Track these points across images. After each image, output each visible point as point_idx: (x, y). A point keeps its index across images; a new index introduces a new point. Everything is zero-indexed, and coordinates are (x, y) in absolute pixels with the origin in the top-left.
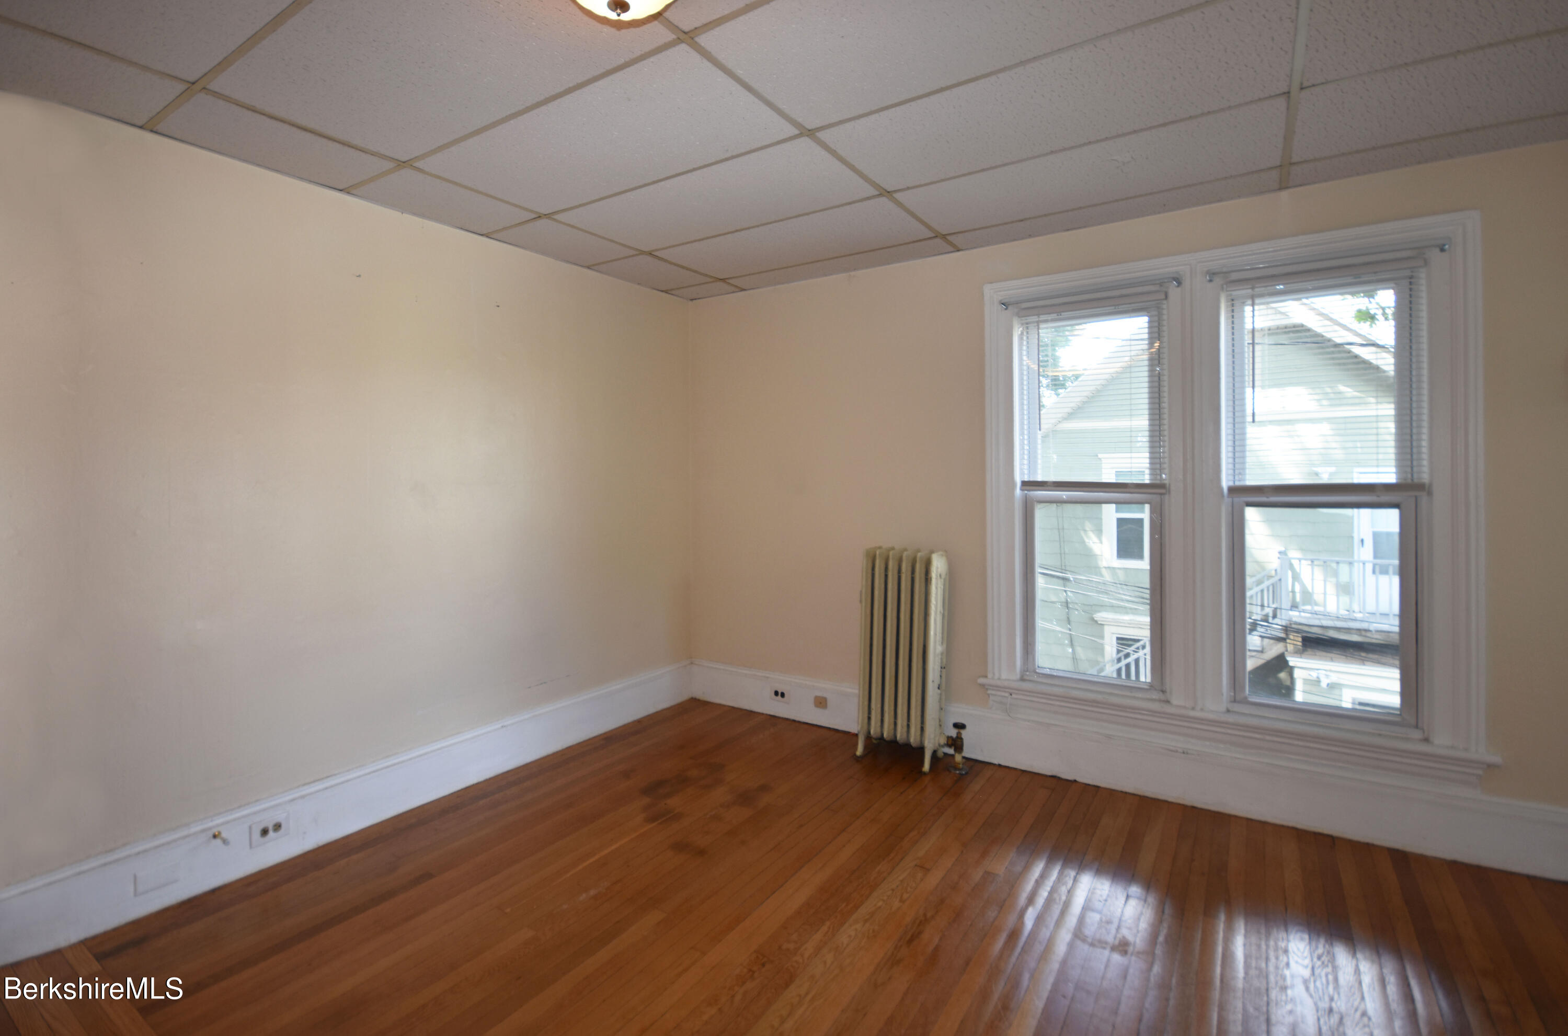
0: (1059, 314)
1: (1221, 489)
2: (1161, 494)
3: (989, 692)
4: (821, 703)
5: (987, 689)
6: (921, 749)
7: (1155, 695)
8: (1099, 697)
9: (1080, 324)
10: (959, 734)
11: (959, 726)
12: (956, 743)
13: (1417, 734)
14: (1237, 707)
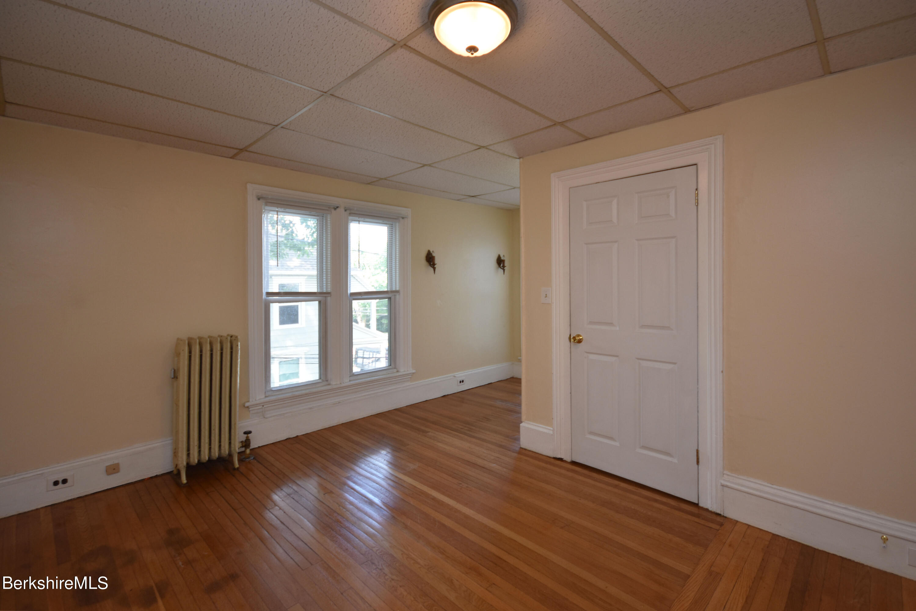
0: (285, 209)
1: (348, 294)
2: (326, 297)
3: (251, 409)
4: (113, 469)
5: (249, 408)
6: (230, 455)
7: (325, 383)
8: (307, 391)
9: (285, 215)
10: (247, 437)
11: (247, 433)
12: (246, 444)
13: (395, 370)
14: (352, 378)
